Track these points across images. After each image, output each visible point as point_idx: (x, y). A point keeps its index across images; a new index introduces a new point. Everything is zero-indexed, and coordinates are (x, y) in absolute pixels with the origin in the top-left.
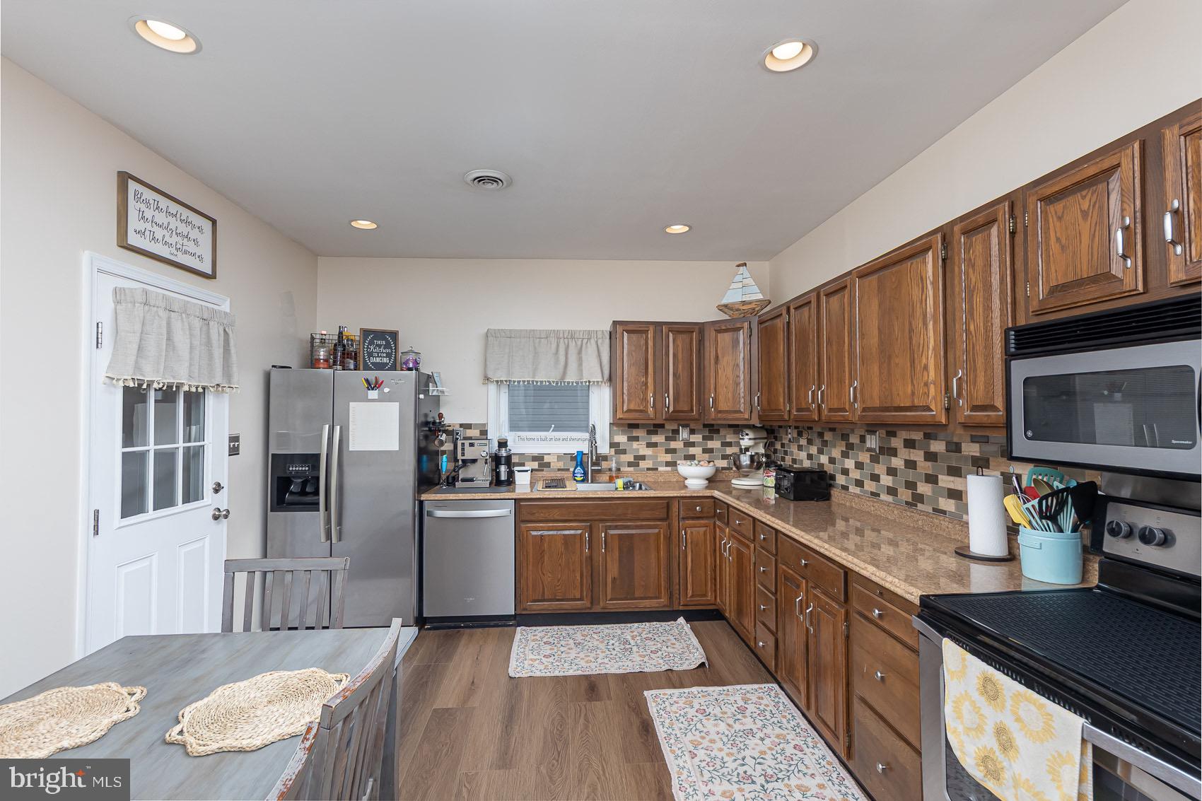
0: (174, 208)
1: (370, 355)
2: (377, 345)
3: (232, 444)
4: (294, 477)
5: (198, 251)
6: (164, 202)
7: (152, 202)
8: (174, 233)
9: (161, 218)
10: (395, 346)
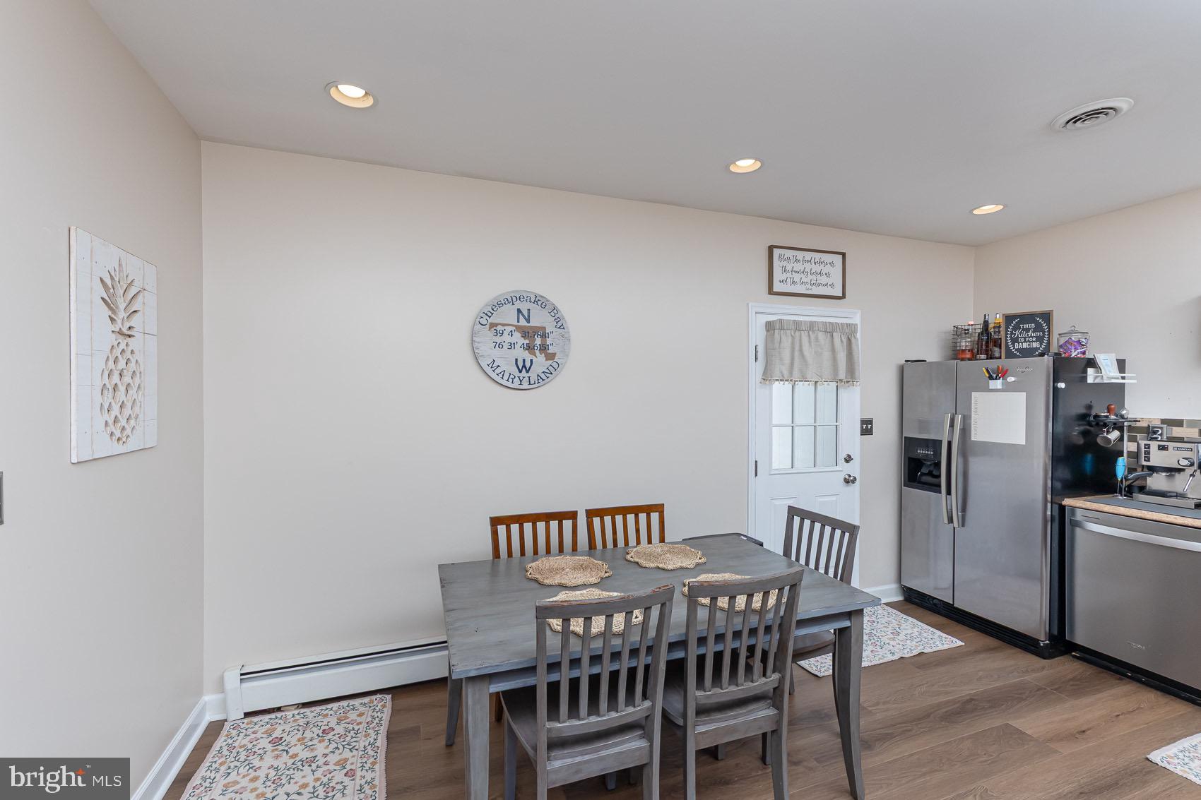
0: (808, 255)
1: (1015, 341)
2: (1023, 330)
3: (864, 426)
4: (925, 460)
5: (830, 281)
6: (800, 255)
7: (791, 258)
8: (809, 274)
9: (798, 267)
10: (1049, 328)
